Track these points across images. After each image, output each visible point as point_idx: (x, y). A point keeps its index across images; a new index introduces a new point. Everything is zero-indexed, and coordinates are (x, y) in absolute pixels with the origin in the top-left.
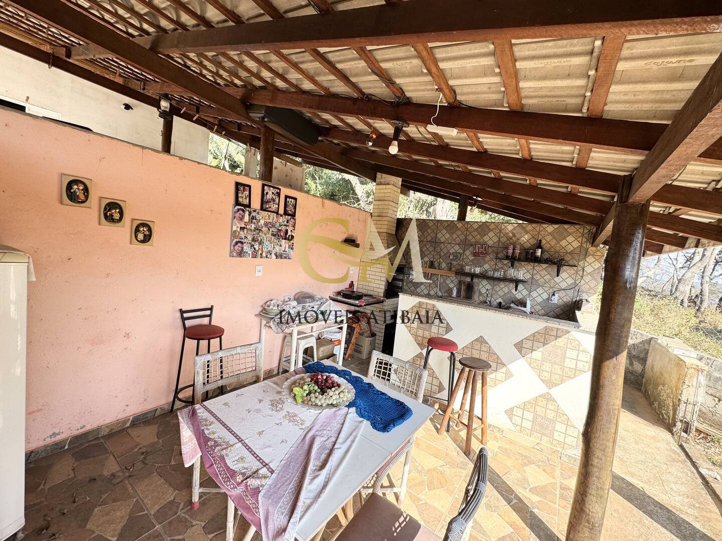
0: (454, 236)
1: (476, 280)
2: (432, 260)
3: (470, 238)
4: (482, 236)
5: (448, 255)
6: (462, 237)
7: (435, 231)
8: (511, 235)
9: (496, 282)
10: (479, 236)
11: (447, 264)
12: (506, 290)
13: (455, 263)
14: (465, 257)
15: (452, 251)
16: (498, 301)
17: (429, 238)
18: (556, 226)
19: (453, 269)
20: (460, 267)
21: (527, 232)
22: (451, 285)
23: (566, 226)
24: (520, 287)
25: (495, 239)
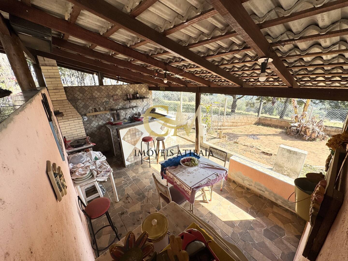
0: (102, 93)
1: (118, 111)
2: (94, 107)
3: (110, 93)
4: (115, 92)
5: (102, 103)
6: (106, 93)
7: (91, 92)
8: (126, 90)
9: (126, 110)
10: (114, 92)
11: (103, 108)
12: (130, 111)
13: (107, 106)
14: (110, 102)
15: (103, 101)
16: (129, 116)
17: (88, 97)
18: (139, 85)
19: (107, 109)
20: (110, 108)
21: (131, 88)
22: (109, 117)
23: (142, 84)
24: (134, 109)
25: (121, 92)
